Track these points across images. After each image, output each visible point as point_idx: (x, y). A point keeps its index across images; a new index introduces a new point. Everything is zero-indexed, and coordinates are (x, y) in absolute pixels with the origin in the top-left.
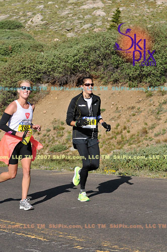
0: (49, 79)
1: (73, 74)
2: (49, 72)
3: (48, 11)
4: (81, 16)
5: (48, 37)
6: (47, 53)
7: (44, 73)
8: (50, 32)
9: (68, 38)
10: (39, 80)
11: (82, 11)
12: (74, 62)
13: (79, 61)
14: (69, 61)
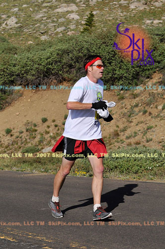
0: (22, 81)
1: (46, 76)
2: (22, 74)
3: (23, 14)
4: (55, 19)
5: (22, 40)
6: (20, 55)
7: (17, 76)
8: (25, 34)
9: (42, 41)
10: (12, 83)
11: (57, 14)
12: (47, 64)
13: (52, 64)
14: (43, 64)
